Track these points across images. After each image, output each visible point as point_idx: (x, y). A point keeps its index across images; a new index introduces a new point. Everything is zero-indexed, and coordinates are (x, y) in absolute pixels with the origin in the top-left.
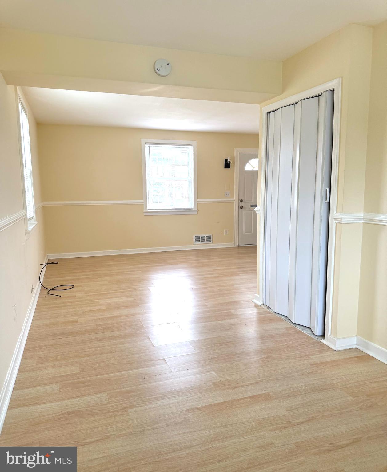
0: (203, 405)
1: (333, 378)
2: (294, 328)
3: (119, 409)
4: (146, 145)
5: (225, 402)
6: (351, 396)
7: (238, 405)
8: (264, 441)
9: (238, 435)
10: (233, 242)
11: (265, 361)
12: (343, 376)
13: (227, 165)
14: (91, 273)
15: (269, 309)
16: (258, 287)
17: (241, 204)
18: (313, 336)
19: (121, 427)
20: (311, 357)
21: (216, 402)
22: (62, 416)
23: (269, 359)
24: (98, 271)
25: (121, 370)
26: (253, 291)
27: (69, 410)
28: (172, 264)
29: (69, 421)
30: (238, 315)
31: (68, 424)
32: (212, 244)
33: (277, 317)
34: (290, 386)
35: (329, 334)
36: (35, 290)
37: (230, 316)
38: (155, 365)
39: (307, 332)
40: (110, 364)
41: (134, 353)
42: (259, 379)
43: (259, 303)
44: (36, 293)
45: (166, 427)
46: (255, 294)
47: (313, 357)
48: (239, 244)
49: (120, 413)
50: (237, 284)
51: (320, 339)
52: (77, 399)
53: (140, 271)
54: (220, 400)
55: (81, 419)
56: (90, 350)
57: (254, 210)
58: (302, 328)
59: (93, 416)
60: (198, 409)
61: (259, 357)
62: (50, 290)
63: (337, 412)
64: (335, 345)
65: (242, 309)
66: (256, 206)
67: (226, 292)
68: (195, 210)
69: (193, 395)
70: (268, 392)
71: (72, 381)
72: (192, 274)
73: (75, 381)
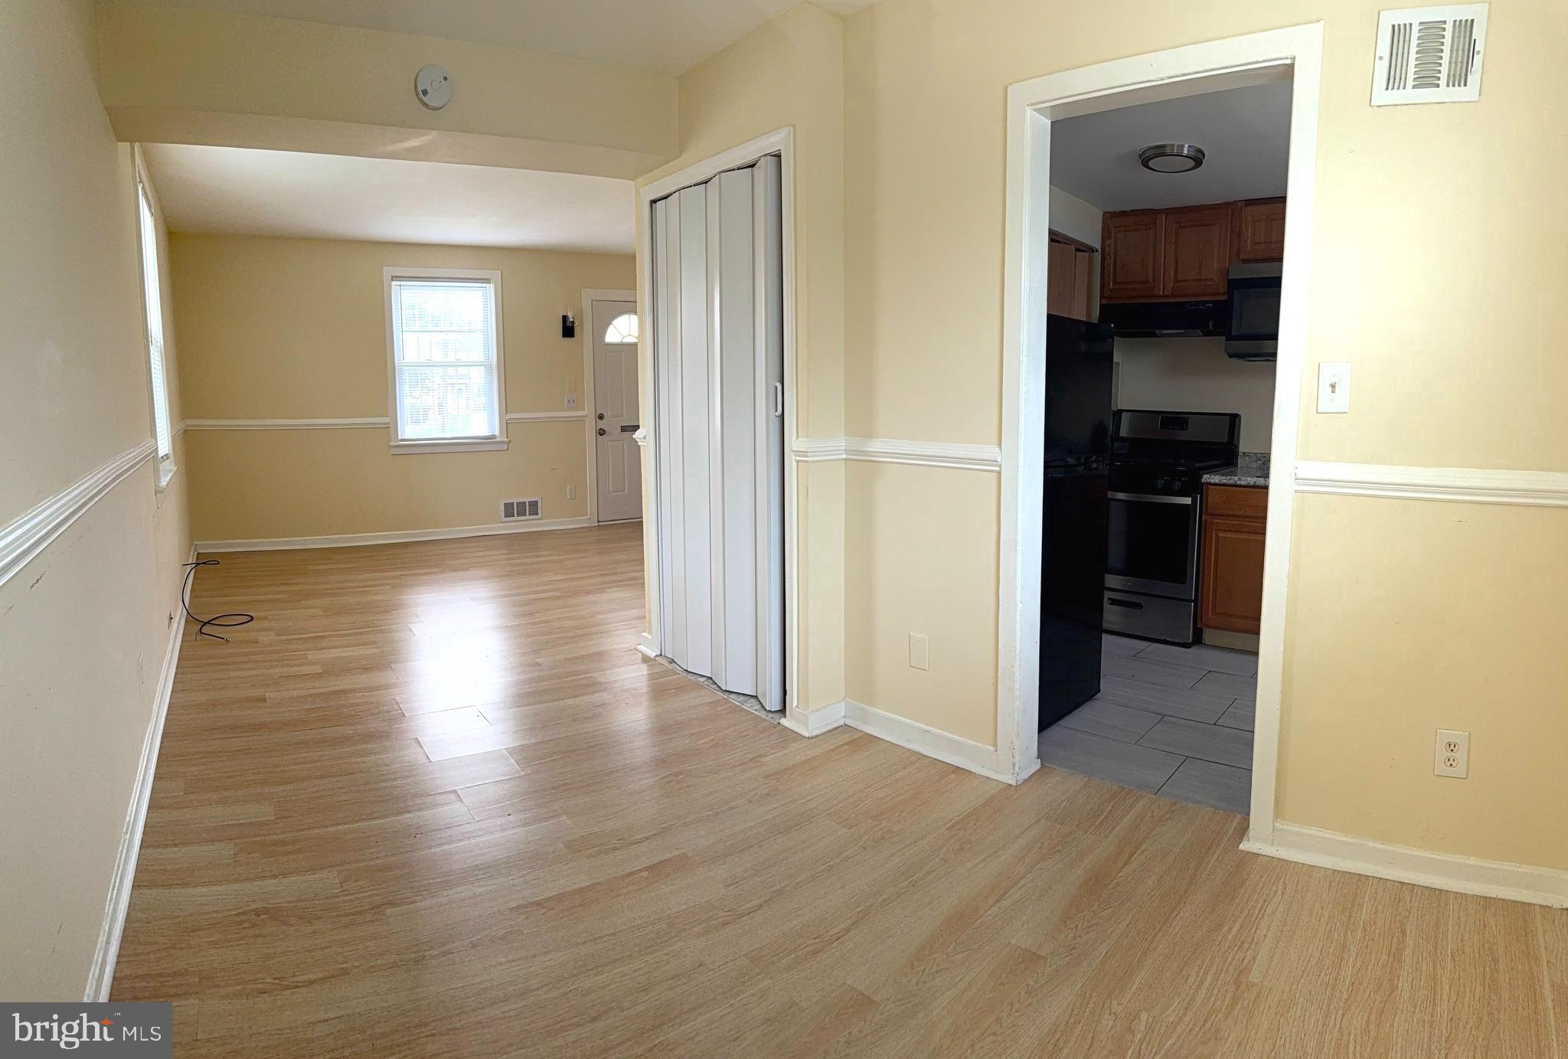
0: (548, 894)
1: (809, 798)
2: (727, 701)
3: (367, 908)
4: (394, 283)
5: (594, 884)
6: (844, 826)
7: (623, 888)
8: (684, 962)
9: (629, 956)
10: (587, 515)
11: (673, 783)
12: (827, 788)
13: (568, 331)
14: (287, 588)
15: (674, 664)
16: (647, 617)
17: (602, 424)
18: (763, 715)
19: (373, 951)
20: (763, 760)
21: (576, 886)
22: (244, 918)
23: (682, 776)
24: (298, 584)
25: (364, 817)
26: (638, 627)
27: (259, 905)
28: (455, 569)
29: (259, 930)
30: (607, 683)
31: (257, 936)
32: (542, 521)
33: (693, 681)
34: (727, 831)
35: (795, 703)
36: (175, 624)
37: (592, 686)
38: (438, 805)
39: (751, 706)
40: (340, 802)
41: (388, 777)
42: (664, 825)
43: (652, 653)
44: (177, 630)
45: (472, 948)
46: (643, 634)
47: (768, 758)
48: (600, 520)
49: (369, 917)
50: (600, 613)
51: (776, 716)
52: (274, 881)
53: (389, 587)
54: (583, 881)
55: (285, 927)
56: (294, 767)
57: (634, 436)
58: (742, 698)
59: (309, 922)
60: (537, 904)
61: (658, 775)
62: (205, 624)
63: (823, 867)
64: (806, 725)
65: (616, 670)
66: (637, 427)
67: (579, 632)
68: (502, 440)
69: (525, 872)
70: (685, 851)
71: (259, 838)
72: (503, 593)
73: (267, 838)
